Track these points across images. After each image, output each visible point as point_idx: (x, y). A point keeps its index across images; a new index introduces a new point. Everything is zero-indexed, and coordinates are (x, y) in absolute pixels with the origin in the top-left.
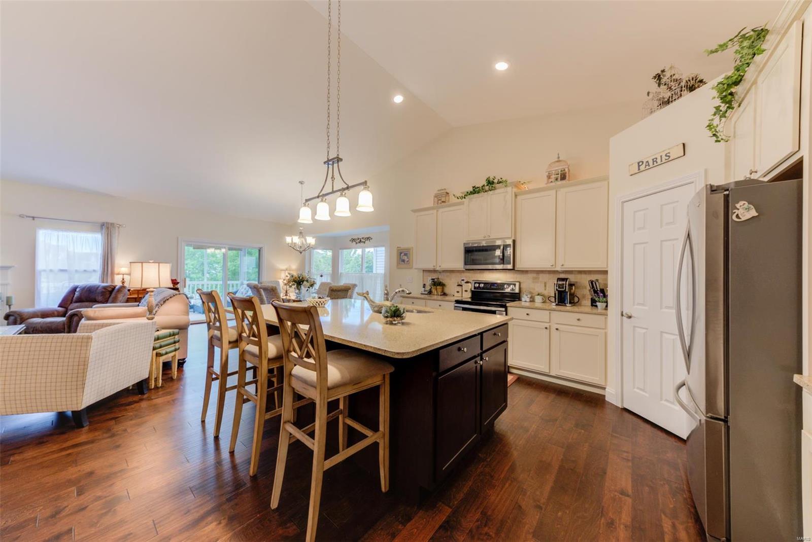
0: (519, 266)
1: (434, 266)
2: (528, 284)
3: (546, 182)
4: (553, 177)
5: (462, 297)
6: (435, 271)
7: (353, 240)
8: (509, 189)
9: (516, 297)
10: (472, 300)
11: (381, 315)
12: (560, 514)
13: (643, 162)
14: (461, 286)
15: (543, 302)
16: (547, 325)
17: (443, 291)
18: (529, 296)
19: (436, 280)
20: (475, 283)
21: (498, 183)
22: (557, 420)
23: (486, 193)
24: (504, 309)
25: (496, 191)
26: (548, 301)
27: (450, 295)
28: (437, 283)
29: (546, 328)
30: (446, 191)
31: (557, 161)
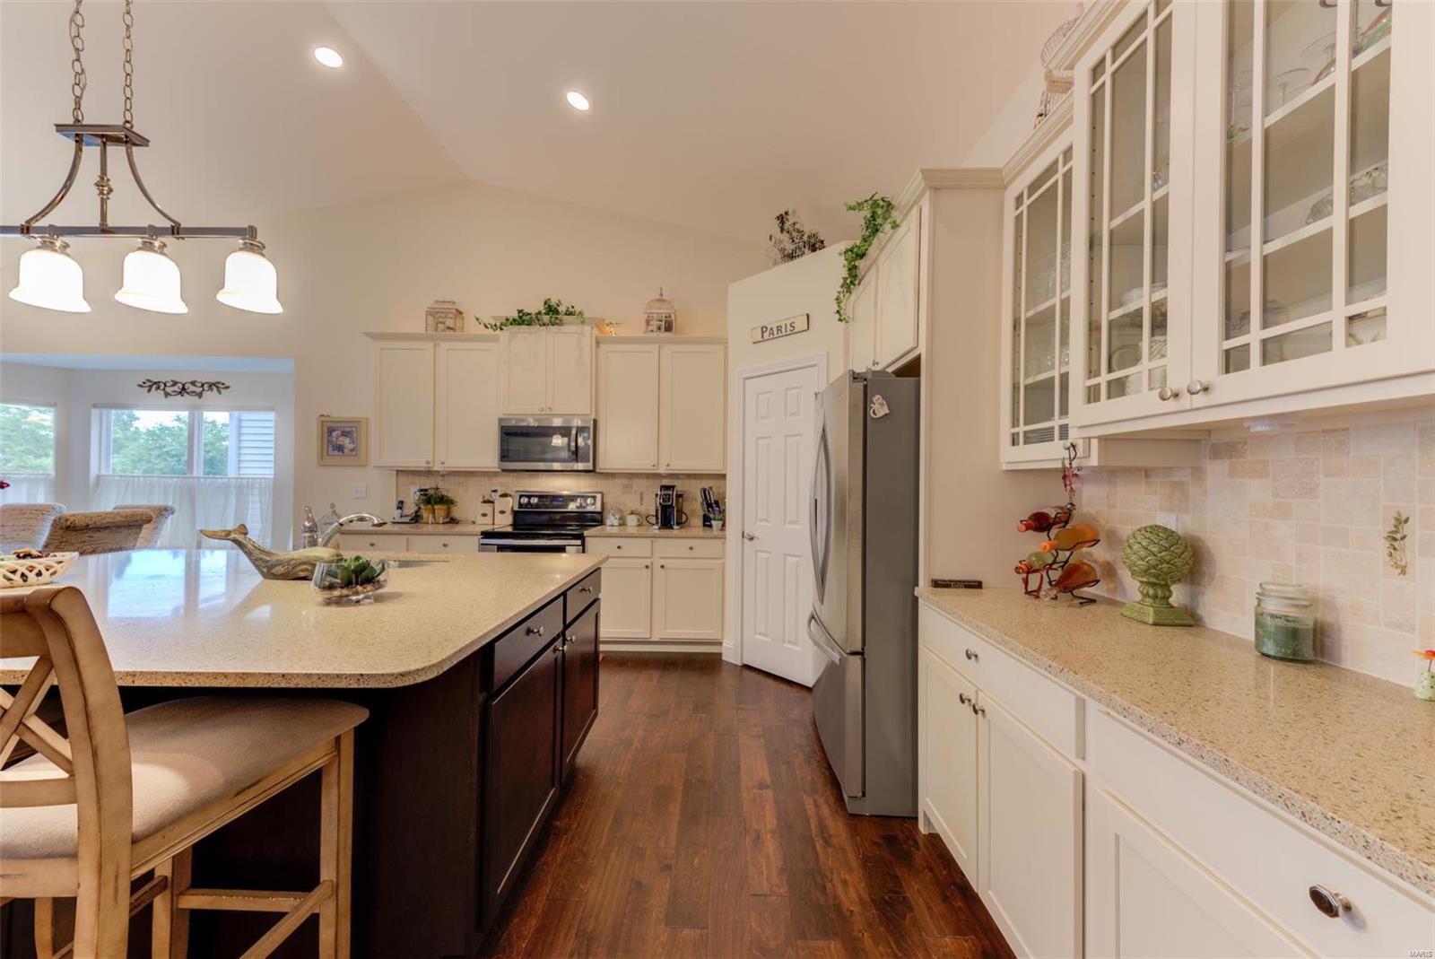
0: (603, 465)
1: (428, 463)
2: (616, 496)
3: (644, 329)
4: (655, 323)
5: (494, 524)
6: (429, 473)
7: (153, 385)
8: (587, 328)
9: (597, 519)
10: (514, 529)
11: (312, 584)
12: (696, 861)
13: (767, 328)
14: (493, 502)
15: (639, 525)
16: (648, 562)
17: (448, 514)
18: (617, 516)
19: (431, 492)
20: (521, 496)
21: (566, 314)
22: (669, 711)
23: (544, 327)
24: (579, 542)
25: (565, 328)
26: (645, 522)
27: (466, 522)
28: (433, 499)
29: (647, 567)
30: (454, 307)
31: (660, 300)
